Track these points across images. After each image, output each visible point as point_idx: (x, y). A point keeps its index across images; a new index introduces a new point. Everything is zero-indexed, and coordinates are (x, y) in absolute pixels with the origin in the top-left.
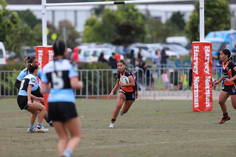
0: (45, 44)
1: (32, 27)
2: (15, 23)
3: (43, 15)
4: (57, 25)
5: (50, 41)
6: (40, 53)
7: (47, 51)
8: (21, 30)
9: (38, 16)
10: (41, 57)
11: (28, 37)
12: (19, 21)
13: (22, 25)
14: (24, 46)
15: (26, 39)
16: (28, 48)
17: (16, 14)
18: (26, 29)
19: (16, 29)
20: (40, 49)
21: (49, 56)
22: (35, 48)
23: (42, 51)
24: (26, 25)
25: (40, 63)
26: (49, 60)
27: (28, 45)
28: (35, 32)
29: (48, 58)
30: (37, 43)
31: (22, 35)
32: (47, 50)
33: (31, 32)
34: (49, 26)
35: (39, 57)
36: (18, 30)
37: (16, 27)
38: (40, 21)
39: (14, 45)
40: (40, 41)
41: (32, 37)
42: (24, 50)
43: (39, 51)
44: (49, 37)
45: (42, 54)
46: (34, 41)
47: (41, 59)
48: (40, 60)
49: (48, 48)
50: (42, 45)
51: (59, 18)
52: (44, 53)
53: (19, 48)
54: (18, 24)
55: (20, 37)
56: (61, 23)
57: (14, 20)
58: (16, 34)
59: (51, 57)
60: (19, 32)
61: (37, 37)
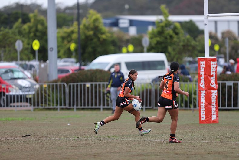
0: (207, 55)
1: (195, 38)
2: (177, 34)
3: (206, 26)
4: (219, 36)
5: (213, 52)
6: (202, 64)
7: (209, 63)
8: (184, 41)
9: (201, 26)
10: (203, 68)
11: (190, 48)
12: (181, 31)
13: (185, 36)
14: (186, 57)
15: (189, 50)
16: (190, 59)
17: (178, 25)
18: (188, 40)
19: (178, 40)
20: (202, 60)
21: (211, 67)
22: (197, 59)
23: (204, 62)
24: (188, 36)
25: (202, 75)
26: (211, 71)
27: (190, 56)
28: (197, 43)
29: (211, 69)
30: (199, 54)
31: (184, 46)
32: (209, 61)
33: (193, 43)
34: (211, 37)
35: (201, 68)
36: (180, 41)
37: (178, 38)
38: (202, 32)
39: (177, 56)
40: (202, 52)
41: (194, 48)
42: (186, 62)
43: (201, 62)
44: (212, 48)
45: (204, 66)
46: (196, 52)
47: (203, 70)
48: (202, 72)
49: (210, 59)
50: (204, 56)
51: (222, 28)
52: (206, 64)
53: (181, 59)
54: (180, 35)
55: (182, 48)
56: (223, 34)
57: (177, 31)
58: (178, 45)
59: (213, 68)
60: (182, 43)
61: (199, 48)
